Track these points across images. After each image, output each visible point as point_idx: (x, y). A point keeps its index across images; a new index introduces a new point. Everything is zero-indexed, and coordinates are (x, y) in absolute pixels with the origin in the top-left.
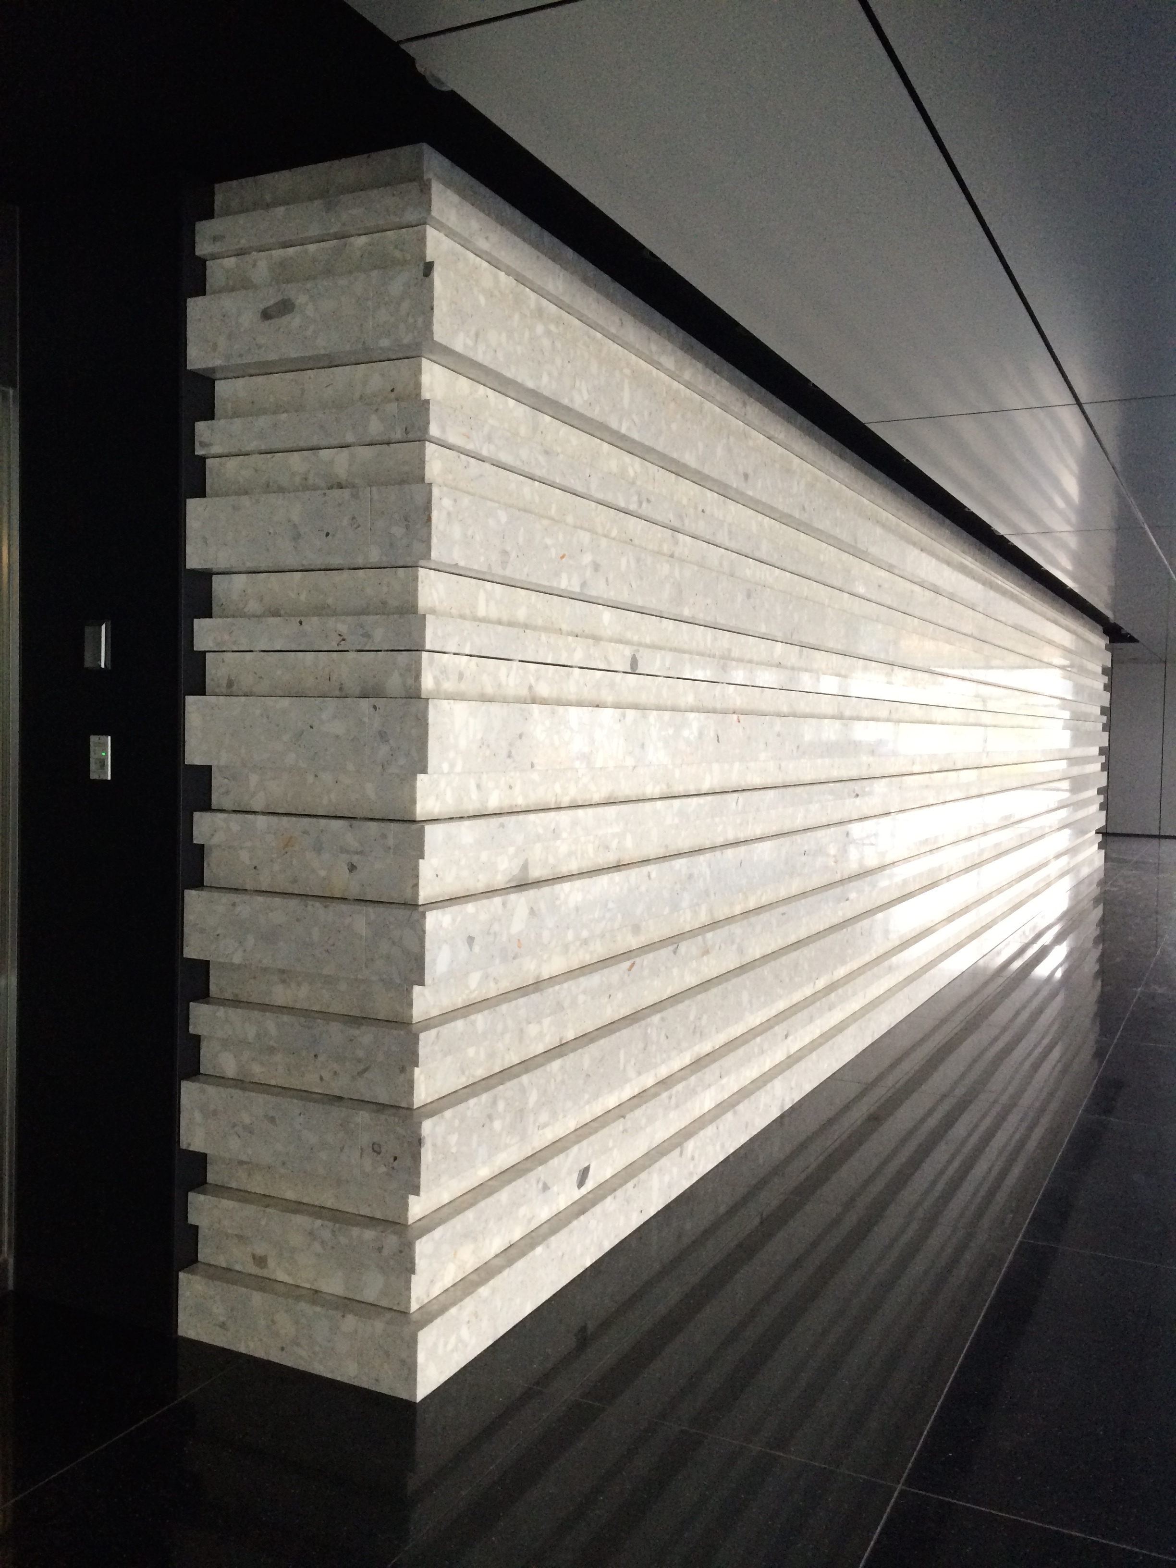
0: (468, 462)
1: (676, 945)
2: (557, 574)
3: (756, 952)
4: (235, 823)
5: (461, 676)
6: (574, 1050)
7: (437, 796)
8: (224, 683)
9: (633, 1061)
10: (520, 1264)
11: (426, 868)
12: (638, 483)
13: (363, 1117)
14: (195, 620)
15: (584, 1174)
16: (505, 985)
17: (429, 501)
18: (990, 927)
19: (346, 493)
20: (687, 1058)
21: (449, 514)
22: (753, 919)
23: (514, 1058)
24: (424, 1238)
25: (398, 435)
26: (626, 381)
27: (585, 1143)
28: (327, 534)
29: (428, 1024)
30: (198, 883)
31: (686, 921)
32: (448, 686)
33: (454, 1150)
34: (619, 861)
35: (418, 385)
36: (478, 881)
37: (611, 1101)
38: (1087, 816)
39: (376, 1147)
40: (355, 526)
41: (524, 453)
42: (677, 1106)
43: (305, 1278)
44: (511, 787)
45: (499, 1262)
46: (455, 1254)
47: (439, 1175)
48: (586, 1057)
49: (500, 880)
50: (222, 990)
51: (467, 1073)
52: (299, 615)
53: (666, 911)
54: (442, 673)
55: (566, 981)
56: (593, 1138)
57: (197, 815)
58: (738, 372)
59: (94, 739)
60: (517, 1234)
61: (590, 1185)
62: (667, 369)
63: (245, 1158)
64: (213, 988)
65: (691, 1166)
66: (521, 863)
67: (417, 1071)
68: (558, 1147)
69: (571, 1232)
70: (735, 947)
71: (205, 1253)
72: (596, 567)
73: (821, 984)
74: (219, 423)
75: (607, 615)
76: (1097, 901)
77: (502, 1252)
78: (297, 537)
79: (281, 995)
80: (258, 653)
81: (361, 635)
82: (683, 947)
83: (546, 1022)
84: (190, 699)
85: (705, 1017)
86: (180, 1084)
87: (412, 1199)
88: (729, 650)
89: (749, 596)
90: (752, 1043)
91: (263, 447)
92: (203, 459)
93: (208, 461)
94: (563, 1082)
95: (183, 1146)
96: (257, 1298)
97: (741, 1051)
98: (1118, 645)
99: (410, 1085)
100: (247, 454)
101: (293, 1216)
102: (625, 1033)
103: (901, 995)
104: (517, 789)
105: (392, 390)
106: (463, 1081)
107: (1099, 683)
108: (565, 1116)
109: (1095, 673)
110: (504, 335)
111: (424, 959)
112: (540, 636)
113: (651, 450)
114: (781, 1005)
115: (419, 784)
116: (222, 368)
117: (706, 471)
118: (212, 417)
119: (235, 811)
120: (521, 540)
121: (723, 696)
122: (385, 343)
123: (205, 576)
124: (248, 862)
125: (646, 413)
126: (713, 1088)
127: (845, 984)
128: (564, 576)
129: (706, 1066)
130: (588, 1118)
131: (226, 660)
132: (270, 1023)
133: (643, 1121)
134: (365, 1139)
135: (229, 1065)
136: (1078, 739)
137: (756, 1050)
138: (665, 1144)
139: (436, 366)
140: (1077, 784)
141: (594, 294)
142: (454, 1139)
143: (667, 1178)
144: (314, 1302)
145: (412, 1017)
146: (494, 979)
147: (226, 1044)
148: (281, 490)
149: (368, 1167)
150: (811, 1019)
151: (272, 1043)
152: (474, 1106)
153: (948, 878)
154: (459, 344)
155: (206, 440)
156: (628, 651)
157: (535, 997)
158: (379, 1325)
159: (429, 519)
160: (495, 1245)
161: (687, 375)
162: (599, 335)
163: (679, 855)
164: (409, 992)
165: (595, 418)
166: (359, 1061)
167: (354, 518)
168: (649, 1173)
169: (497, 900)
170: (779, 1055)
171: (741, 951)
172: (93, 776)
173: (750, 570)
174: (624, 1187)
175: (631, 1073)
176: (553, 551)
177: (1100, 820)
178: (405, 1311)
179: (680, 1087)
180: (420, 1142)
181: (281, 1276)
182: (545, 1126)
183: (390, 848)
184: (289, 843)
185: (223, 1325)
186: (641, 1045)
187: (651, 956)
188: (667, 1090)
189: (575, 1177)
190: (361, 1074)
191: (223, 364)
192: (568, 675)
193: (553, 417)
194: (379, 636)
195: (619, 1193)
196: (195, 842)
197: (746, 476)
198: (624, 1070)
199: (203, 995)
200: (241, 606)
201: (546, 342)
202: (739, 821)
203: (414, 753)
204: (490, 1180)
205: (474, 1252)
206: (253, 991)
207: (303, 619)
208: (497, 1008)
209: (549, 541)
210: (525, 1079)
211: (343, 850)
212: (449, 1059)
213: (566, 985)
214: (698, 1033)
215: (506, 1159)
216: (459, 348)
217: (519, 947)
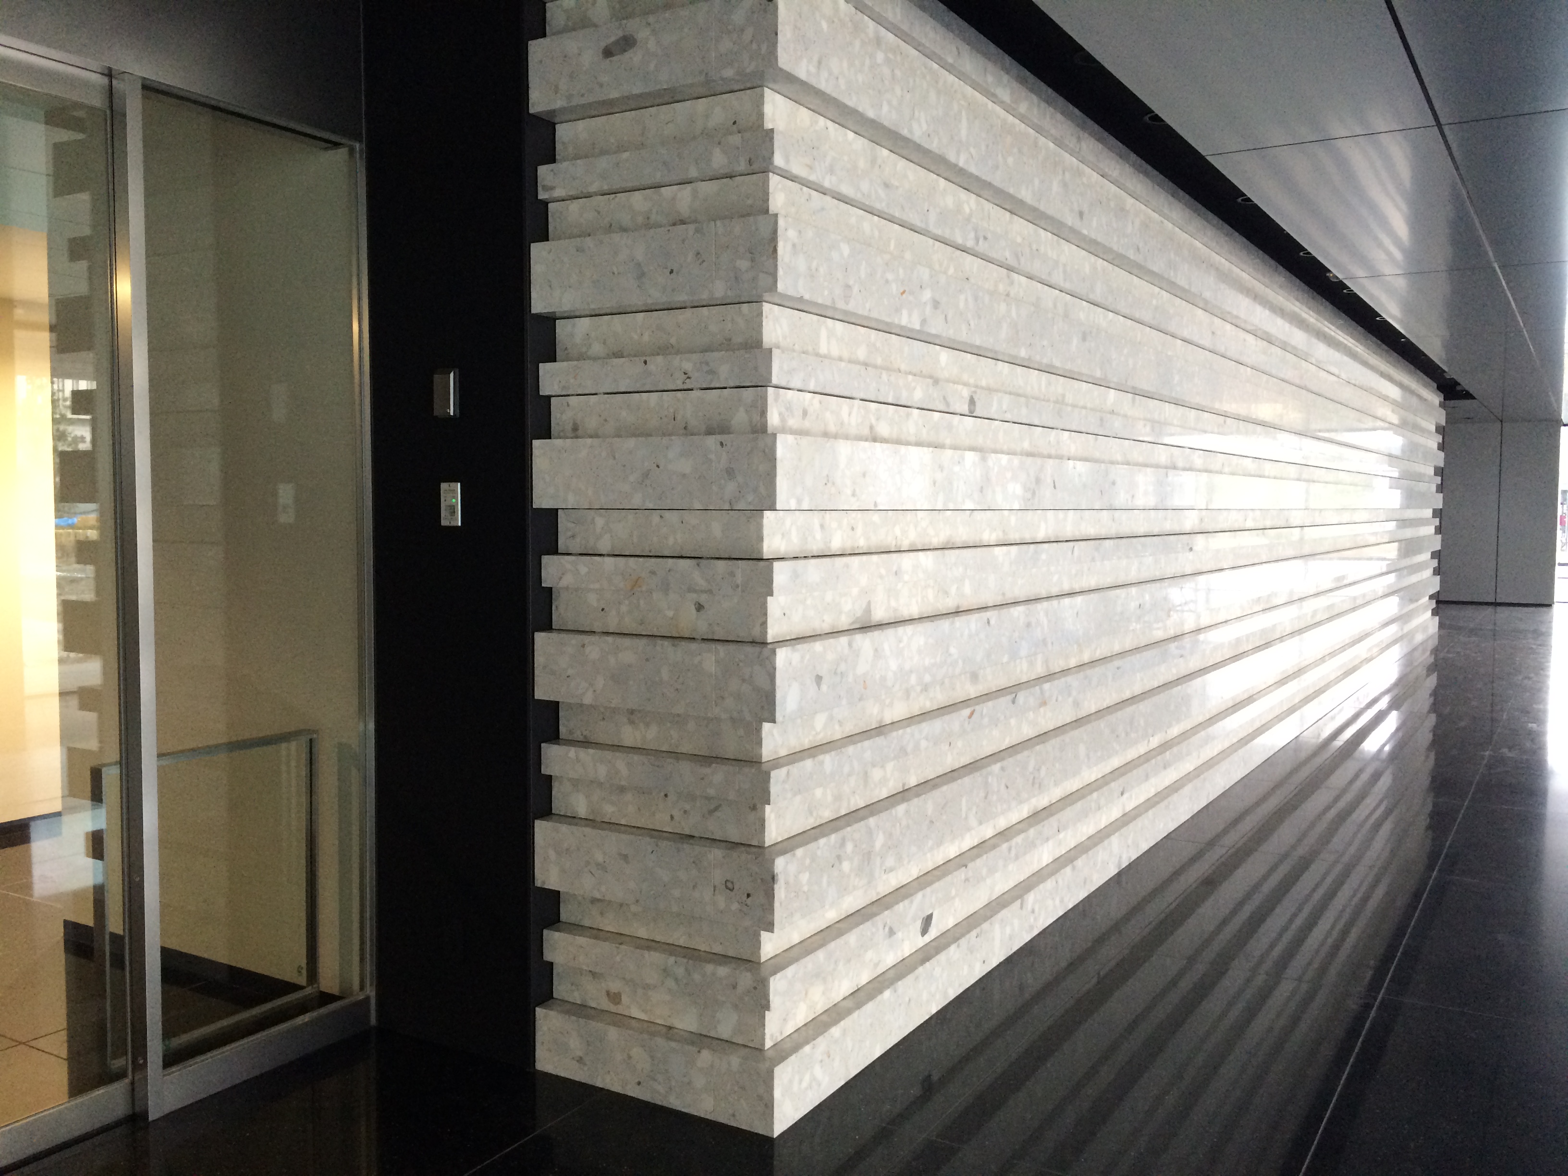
0: (810, 195)
1: (1014, 695)
2: (898, 310)
3: (1091, 706)
4: (583, 566)
5: (805, 413)
6: (918, 795)
7: (783, 535)
8: (569, 427)
9: (974, 809)
10: (869, 1007)
11: (775, 605)
12: (974, 220)
13: (716, 854)
14: (541, 365)
15: (927, 921)
16: (850, 728)
17: (775, 232)
18: (1324, 692)
19: (691, 228)
20: (1024, 811)
21: (794, 245)
22: (1089, 672)
23: (859, 802)
24: (778, 975)
25: (742, 166)
26: (964, 113)
27: (928, 890)
28: (672, 272)
29: (777, 763)
30: (547, 626)
31: (1023, 671)
32: (792, 422)
33: (805, 888)
34: (958, 607)
35: (761, 115)
36: (823, 621)
37: (952, 850)
38: (1421, 581)
39: (730, 885)
40: (700, 260)
41: (865, 186)
42: (1017, 857)
43: (661, 1015)
44: (853, 529)
45: (849, 1004)
46: (806, 994)
47: (792, 914)
48: (929, 803)
49: (844, 622)
50: (571, 732)
51: (815, 814)
52: (643, 355)
53: (1005, 659)
54: (787, 409)
55: (908, 726)
56: (936, 885)
57: (545, 559)
58: (1071, 107)
59: (444, 486)
60: (864, 978)
61: (933, 933)
62: (1002, 102)
63: (598, 896)
64: (562, 729)
65: (1032, 920)
66: (864, 606)
67: (768, 808)
68: (902, 893)
69: (917, 978)
70: (1070, 700)
71: (560, 989)
72: (936, 304)
73: (1155, 742)
74: (561, 166)
75: (944, 356)
76: (1432, 668)
77: (850, 995)
78: (641, 275)
79: (629, 735)
80: (602, 395)
81: (707, 372)
82: (1021, 697)
83: (890, 766)
84: (536, 443)
85: (1044, 769)
86: (534, 823)
87: (764, 935)
88: (1064, 396)
89: (1084, 339)
90: (1089, 798)
91: (606, 187)
92: (545, 204)
93: (551, 206)
94: (908, 827)
95: (538, 883)
96: (613, 1033)
97: (1079, 805)
98: (1452, 403)
99: (761, 823)
100: (588, 196)
101: (646, 954)
102: (967, 781)
103: (1235, 757)
104: (859, 530)
105: (735, 123)
106: (811, 822)
107: (1433, 442)
108: (909, 862)
109: (1430, 432)
110: (845, 64)
111: (775, 696)
112: (881, 373)
113: (988, 185)
114: (1116, 762)
115: (765, 521)
116: (563, 110)
117: (1042, 208)
118: (554, 161)
119: (581, 554)
120: (863, 274)
121: (1058, 443)
122: (729, 73)
123: (549, 321)
124: (595, 604)
125: (983, 148)
126: (1050, 843)
127: (1179, 743)
128: (905, 313)
129: (1043, 820)
130: (930, 866)
131: (570, 403)
132: (621, 763)
133: (984, 871)
134: (718, 876)
135: (581, 806)
136: (1411, 498)
137: (1093, 805)
138: (1005, 896)
139: (778, 96)
140: (1409, 547)
141: (932, 22)
142: (805, 877)
143: (1008, 930)
144: (669, 1039)
145: (761, 757)
146: (839, 721)
147: (575, 783)
148: (624, 230)
149: (722, 905)
150: (1147, 777)
151: (623, 783)
152: (824, 845)
153: (1281, 639)
154: (803, 70)
155: (549, 184)
156: (966, 393)
157: (879, 741)
158: (735, 1061)
159: (775, 250)
160: (843, 988)
161: (1023, 108)
162: (936, 66)
163: (1016, 603)
164: (759, 730)
165: (933, 150)
166: (708, 798)
167: (698, 253)
168: (991, 924)
169: (844, 640)
170: (1115, 813)
171: (1077, 704)
172: (444, 523)
173: (1083, 312)
174: (968, 936)
175: (973, 821)
176: (894, 287)
177: (1435, 585)
178: (760, 1047)
179: (1019, 839)
180: (773, 878)
181: (636, 1013)
182: (891, 870)
183: (738, 586)
184: (636, 583)
185: (580, 1060)
186: (982, 794)
187: (990, 704)
188: (1007, 841)
189: (919, 924)
190: (711, 812)
191: (565, 105)
192: (908, 415)
193: (891, 151)
194: (725, 372)
195: (963, 941)
196: (543, 585)
197: (1081, 214)
198: (966, 818)
199: (554, 737)
200: (584, 350)
201: (886, 71)
202: (1074, 572)
203: (762, 490)
204: (838, 922)
205: (824, 993)
206: (602, 732)
207: (648, 359)
208: (843, 750)
209: (890, 276)
210: (872, 821)
211: (691, 590)
212: (798, 798)
213: (908, 730)
214: (1037, 785)
215: (853, 902)
216: (802, 75)
217: (865, 688)
